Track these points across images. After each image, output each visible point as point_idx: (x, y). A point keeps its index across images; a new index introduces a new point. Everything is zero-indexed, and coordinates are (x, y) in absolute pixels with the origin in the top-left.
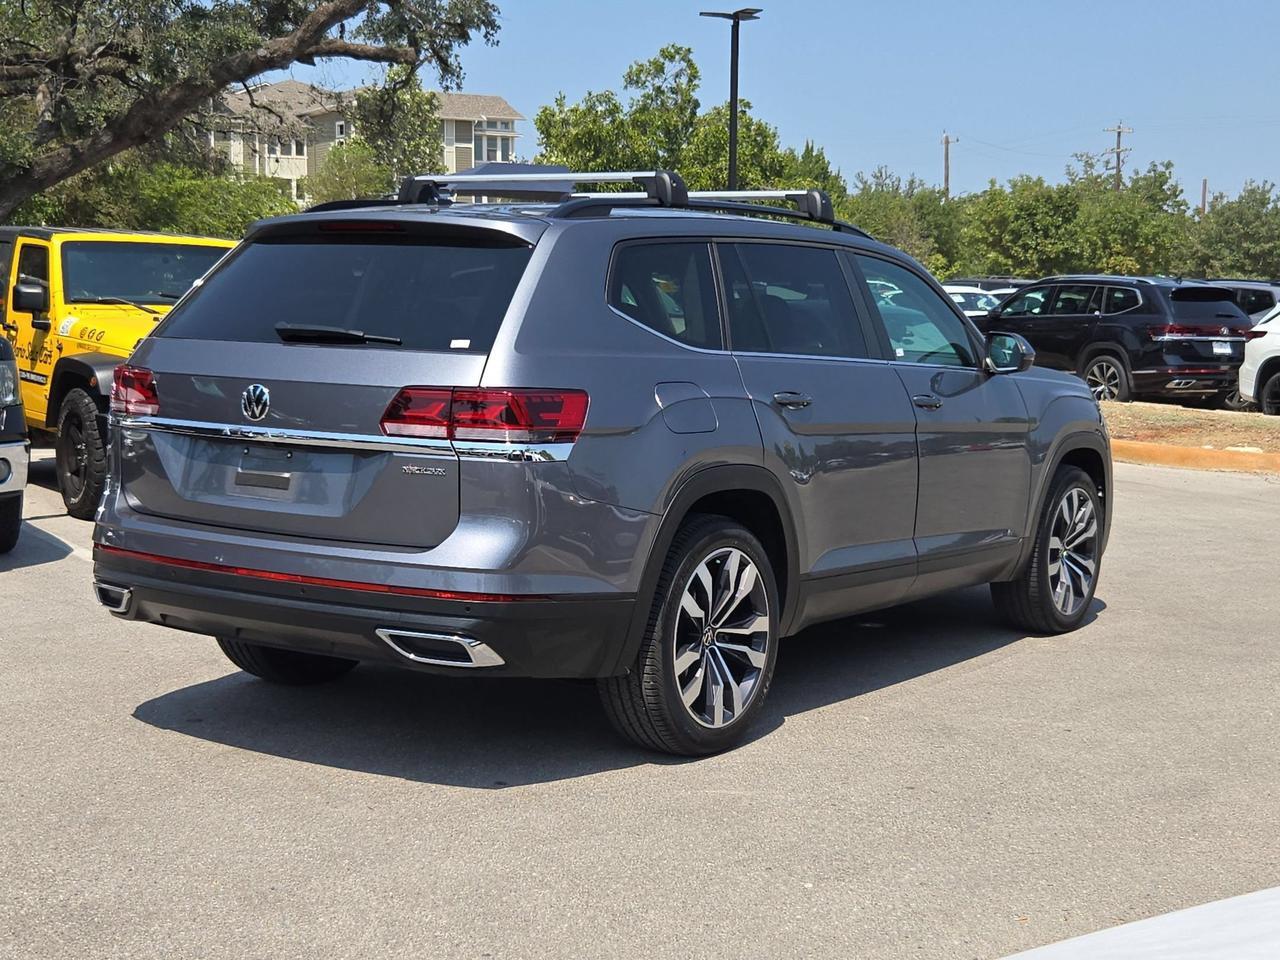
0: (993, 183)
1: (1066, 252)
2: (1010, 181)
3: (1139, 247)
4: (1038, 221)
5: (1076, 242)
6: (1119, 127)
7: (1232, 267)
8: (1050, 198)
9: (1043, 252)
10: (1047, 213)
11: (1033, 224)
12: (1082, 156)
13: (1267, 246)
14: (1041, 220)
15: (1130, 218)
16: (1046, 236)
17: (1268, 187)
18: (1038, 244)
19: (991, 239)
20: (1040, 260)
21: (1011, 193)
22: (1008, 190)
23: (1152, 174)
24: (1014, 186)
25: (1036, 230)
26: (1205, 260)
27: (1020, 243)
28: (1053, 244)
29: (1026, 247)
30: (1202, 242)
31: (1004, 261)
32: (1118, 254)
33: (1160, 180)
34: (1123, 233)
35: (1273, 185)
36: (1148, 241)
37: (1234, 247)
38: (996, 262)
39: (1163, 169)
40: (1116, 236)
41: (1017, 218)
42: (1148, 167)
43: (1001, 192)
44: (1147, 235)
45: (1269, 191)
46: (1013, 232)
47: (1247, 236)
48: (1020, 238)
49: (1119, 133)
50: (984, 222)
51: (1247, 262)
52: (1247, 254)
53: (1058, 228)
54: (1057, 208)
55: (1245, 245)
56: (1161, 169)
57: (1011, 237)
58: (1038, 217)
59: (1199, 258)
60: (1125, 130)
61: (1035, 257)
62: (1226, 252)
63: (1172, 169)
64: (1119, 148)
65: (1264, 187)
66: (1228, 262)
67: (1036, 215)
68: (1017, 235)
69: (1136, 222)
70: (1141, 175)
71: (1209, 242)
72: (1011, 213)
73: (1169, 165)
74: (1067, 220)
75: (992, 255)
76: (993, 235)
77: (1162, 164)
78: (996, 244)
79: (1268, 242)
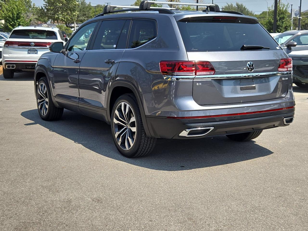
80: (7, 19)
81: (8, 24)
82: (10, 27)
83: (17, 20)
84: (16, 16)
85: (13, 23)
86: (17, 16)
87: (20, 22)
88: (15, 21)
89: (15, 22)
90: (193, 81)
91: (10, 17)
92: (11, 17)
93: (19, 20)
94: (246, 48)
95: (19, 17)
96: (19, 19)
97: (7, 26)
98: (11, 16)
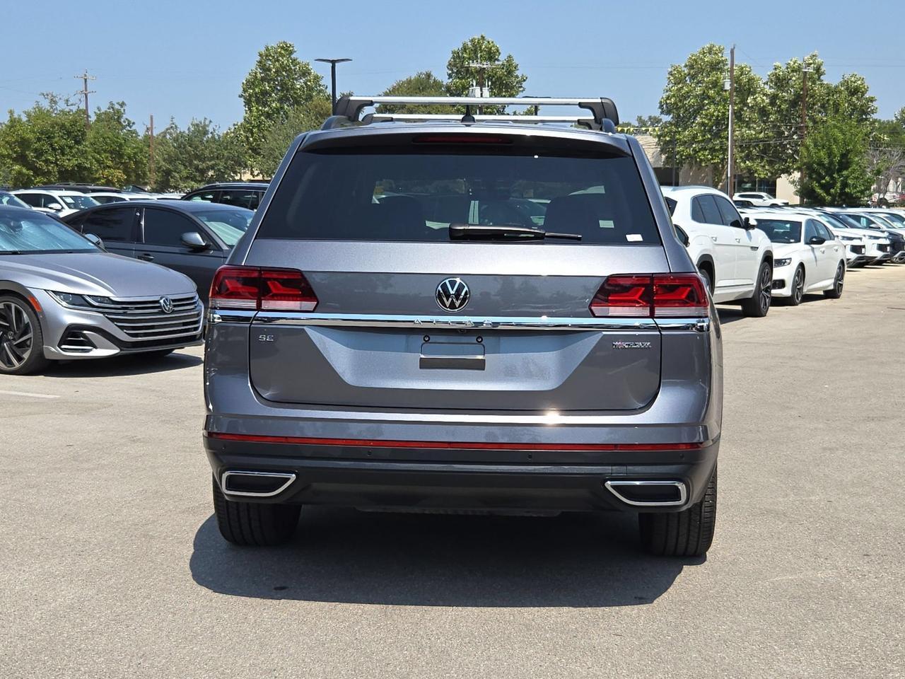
0: (11, 112)
1: (79, 166)
2: (25, 112)
3: (125, 162)
4: (56, 143)
5: (87, 159)
6: (85, 75)
7: (187, 178)
8: (63, 125)
9: (63, 166)
10: (62, 137)
11: (51, 145)
12: (47, 95)
13: (210, 163)
14: (59, 141)
15: (117, 142)
16: (63, 154)
17: (207, 122)
18: (57, 160)
19: (15, 155)
20: (60, 172)
21: (26, 121)
22: (24, 119)
23: (111, 110)
24: (29, 115)
25: (54, 149)
26: (168, 173)
27: (43, 158)
28: (69, 160)
29: (47, 161)
30: (164, 160)
31: (27, 172)
32: (109, 167)
33: (119, 115)
34: (111, 153)
35: (211, 121)
36: (130, 158)
37: (187, 164)
38: (20, 173)
39: (119, 108)
40: (107, 155)
41: (39, 139)
42: (108, 105)
43: (20, 120)
44: (129, 154)
45: (208, 126)
46: (36, 150)
47: (197, 157)
48: (42, 155)
49: (86, 80)
50: (7, 142)
51: (197, 174)
52: (197, 169)
53: (71, 148)
54: (69, 133)
55: (195, 162)
56: (117, 107)
57: (35, 155)
58: (56, 139)
59: (163, 171)
60: (89, 77)
61: (56, 169)
62: (182, 168)
63: (125, 108)
64: (86, 90)
65: (204, 123)
66: (184, 173)
67: (54, 137)
68: (39, 153)
69: (121, 144)
70: (103, 111)
71: (170, 160)
72: (31, 136)
73: (122, 105)
74: (78, 142)
75: (17, 167)
76: (15, 152)
77: (118, 103)
78: (21, 159)
79: (210, 161)
80: (813, 171)
81: (815, 184)
82: (819, 191)
83: (839, 171)
84: (837, 159)
85: (828, 180)
86: (840, 162)
87: (847, 177)
88: (835, 175)
89: (832, 178)
90: (250, 327)
91: (821, 164)
92: (823, 165)
93: (845, 173)
94: (461, 234)
95: (848, 162)
96: (846, 169)
97: (813, 191)
98: (826, 161)
